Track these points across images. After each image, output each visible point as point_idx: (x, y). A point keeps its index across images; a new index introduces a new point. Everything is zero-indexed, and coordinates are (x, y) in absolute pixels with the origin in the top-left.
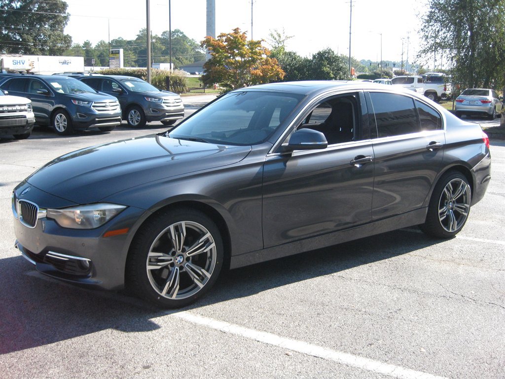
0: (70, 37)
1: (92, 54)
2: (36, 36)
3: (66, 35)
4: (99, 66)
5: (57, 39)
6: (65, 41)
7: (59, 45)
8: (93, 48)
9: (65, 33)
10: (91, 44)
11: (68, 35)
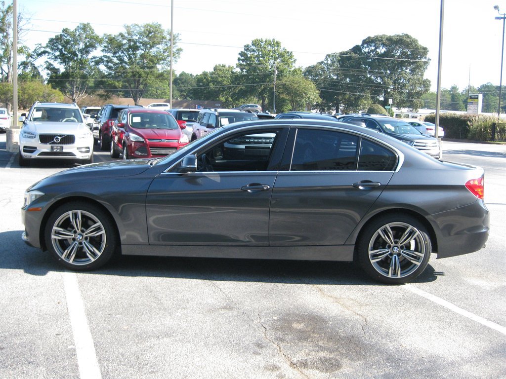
0: (429, 81)
1: (458, 98)
2: (396, 80)
3: (425, 79)
4: (464, 111)
5: (416, 83)
6: (424, 85)
7: (418, 89)
8: (460, 93)
9: (425, 78)
10: (458, 89)
11: (427, 79)
